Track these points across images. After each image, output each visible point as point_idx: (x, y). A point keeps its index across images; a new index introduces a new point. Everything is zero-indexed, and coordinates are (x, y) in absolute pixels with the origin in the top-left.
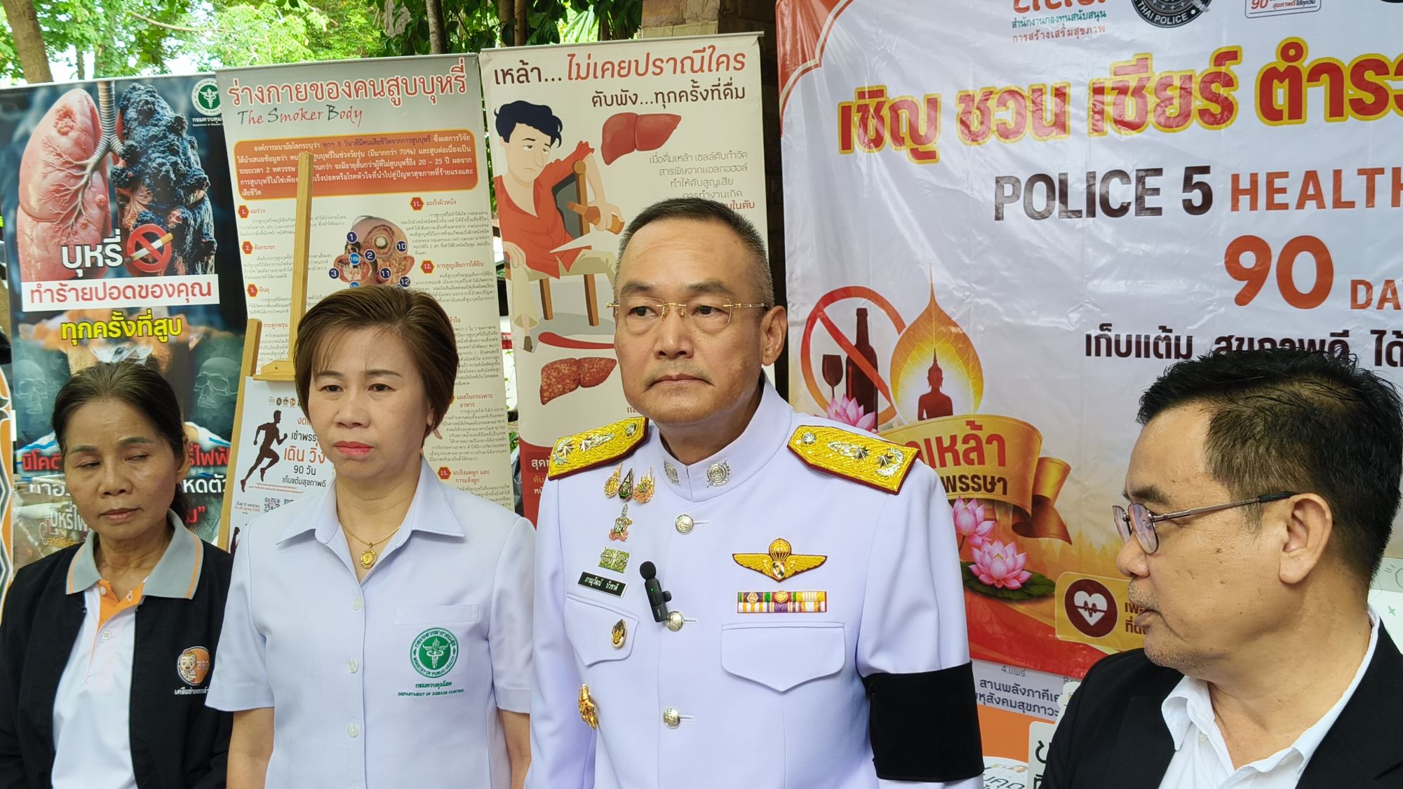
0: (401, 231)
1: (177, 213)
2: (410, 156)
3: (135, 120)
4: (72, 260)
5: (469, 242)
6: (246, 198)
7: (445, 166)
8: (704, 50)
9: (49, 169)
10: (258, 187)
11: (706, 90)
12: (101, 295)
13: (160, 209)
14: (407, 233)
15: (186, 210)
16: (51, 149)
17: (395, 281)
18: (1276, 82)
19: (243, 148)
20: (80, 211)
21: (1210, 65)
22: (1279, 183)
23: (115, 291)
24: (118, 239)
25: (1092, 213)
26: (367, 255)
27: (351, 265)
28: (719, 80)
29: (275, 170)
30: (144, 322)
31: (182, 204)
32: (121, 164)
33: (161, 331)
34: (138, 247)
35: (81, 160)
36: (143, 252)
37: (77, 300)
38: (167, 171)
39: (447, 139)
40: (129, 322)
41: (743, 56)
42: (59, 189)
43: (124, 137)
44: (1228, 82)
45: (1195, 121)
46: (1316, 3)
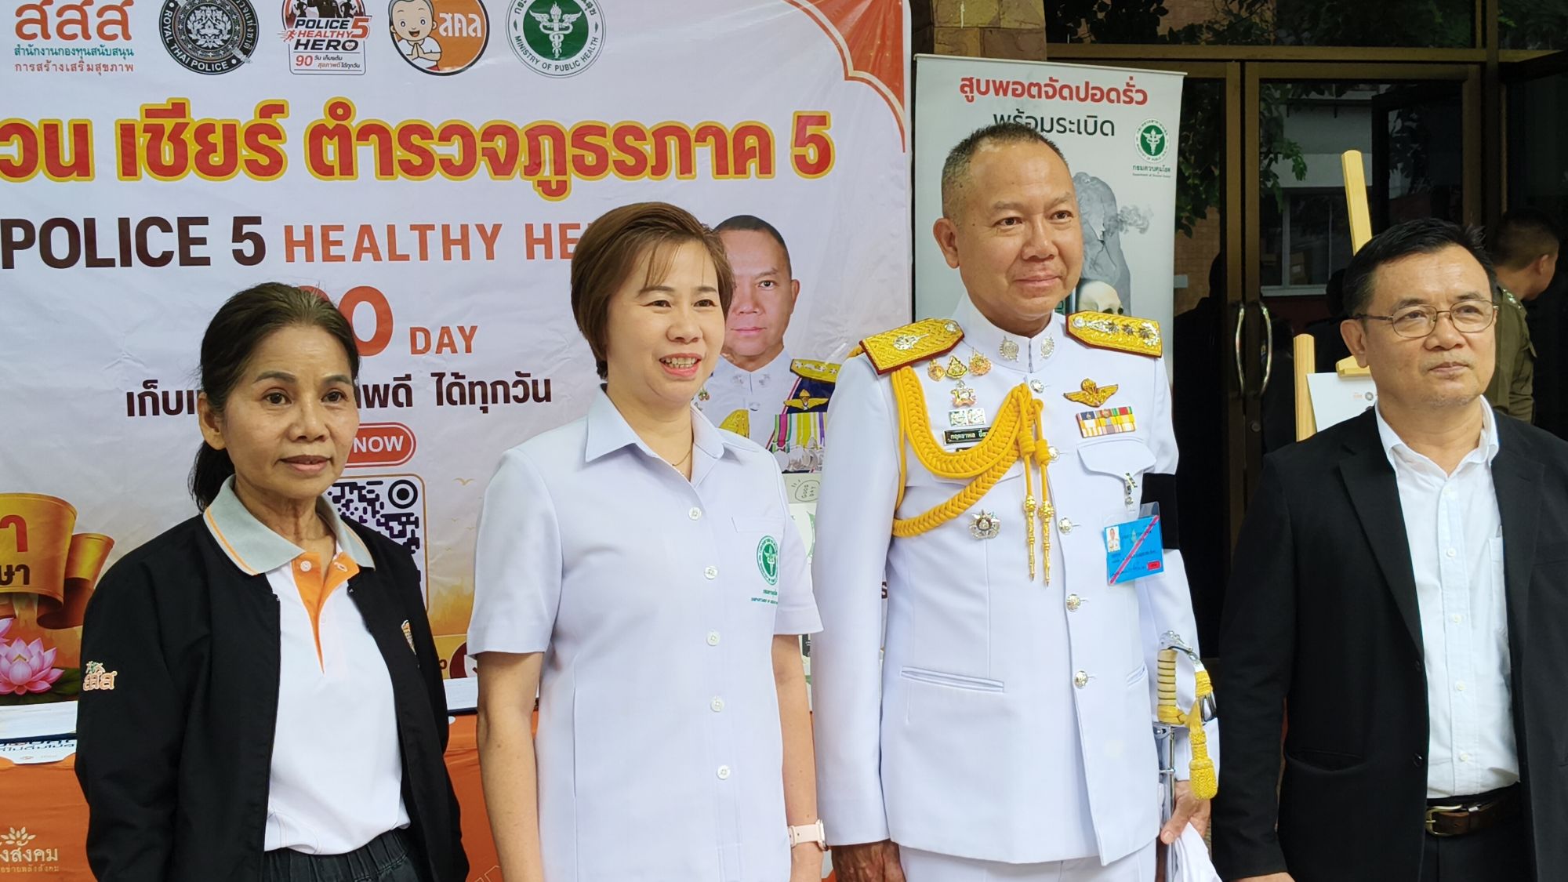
22: (333, 236)
44: (275, 134)
45: (241, 171)
46: (362, 67)
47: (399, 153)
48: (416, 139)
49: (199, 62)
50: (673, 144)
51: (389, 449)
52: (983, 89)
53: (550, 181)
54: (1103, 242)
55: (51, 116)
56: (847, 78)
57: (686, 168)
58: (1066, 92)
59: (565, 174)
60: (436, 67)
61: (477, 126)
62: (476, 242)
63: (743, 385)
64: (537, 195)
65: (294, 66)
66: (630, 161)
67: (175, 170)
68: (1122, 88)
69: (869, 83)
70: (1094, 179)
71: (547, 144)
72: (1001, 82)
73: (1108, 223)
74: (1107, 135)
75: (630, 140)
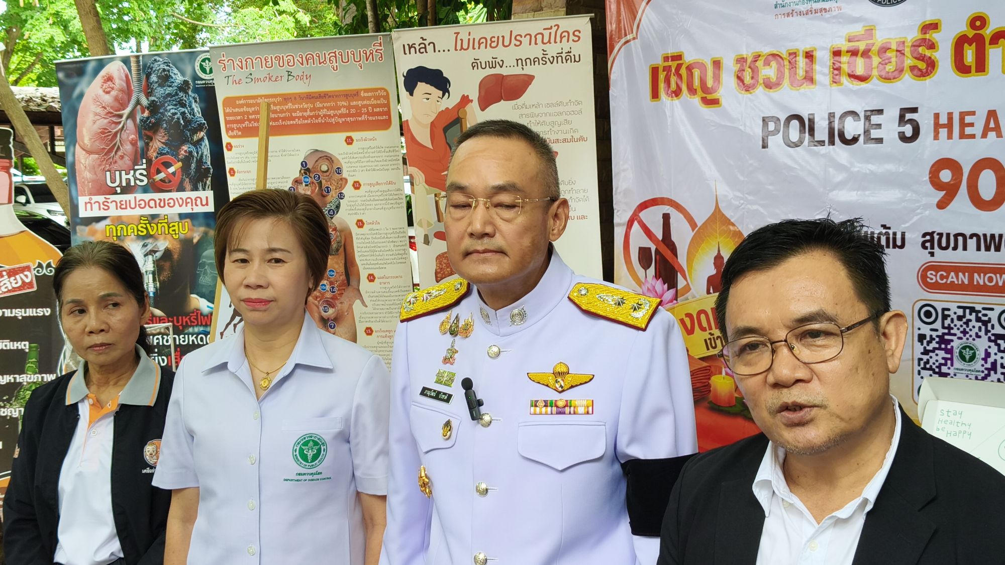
0: (338, 159)
1: (185, 148)
2: (344, 107)
3: (156, 82)
4: (113, 181)
5: (386, 168)
6: (231, 137)
7: (368, 114)
8: (551, 28)
9: (98, 117)
10: (239, 129)
11: (553, 57)
12: (133, 205)
13: (174, 145)
14: (342, 162)
15: (191, 146)
16: (99, 103)
17: (334, 195)
18: (966, 46)
19: (229, 101)
20: (119, 146)
21: (918, 33)
22: (968, 119)
23: (142, 202)
24: (144, 166)
26: (314, 177)
27: (304, 184)
28: (562, 49)
29: (250, 117)
30: (163, 224)
31: (188, 141)
32: (146, 114)
33: (174, 230)
34: (159, 172)
35: (119, 111)
36: (162, 175)
37: (117, 209)
38: (178, 119)
39: (370, 94)
40: (152, 225)
41: (580, 32)
42: (104, 131)
43: (148, 95)
44: (931, 45)
45: (907, 75)
51: (1001, 283)
55: (792, 48)
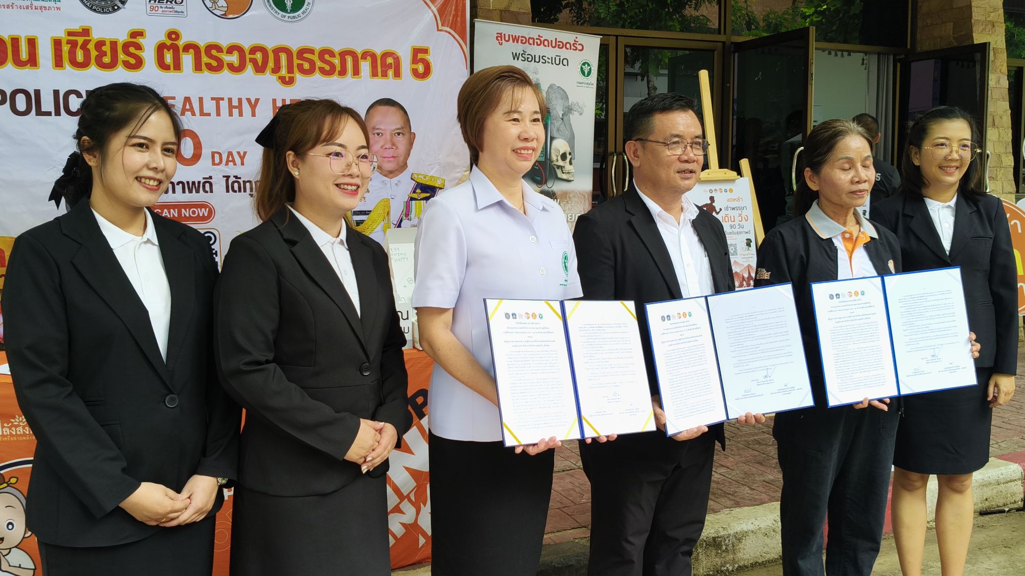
18: (165, 51)
21: (128, 36)
25: (58, 113)
44: (139, 47)
45: (120, 66)
46: (185, 13)
47: (205, 59)
48: (214, 52)
49: (97, 7)
50: (349, 60)
51: (201, 215)
52: (507, 39)
53: (285, 77)
54: (562, 119)
55: (15, 33)
56: (438, 30)
57: (356, 72)
58: (546, 43)
59: (293, 73)
60: (225, 14)
61: (247, 46)
62: (246, 108)
63: (387, 186)
64: (278, 85)
65: (149, 11)
66: (327, 68)
67: (85, 65)
68: (572, 42)
69: (449, 33)
70: (559, 87)
71: (283, 57)
72: (515, 36)
73: (565, 110)
74: (565, 65)
75: (327, 57)
